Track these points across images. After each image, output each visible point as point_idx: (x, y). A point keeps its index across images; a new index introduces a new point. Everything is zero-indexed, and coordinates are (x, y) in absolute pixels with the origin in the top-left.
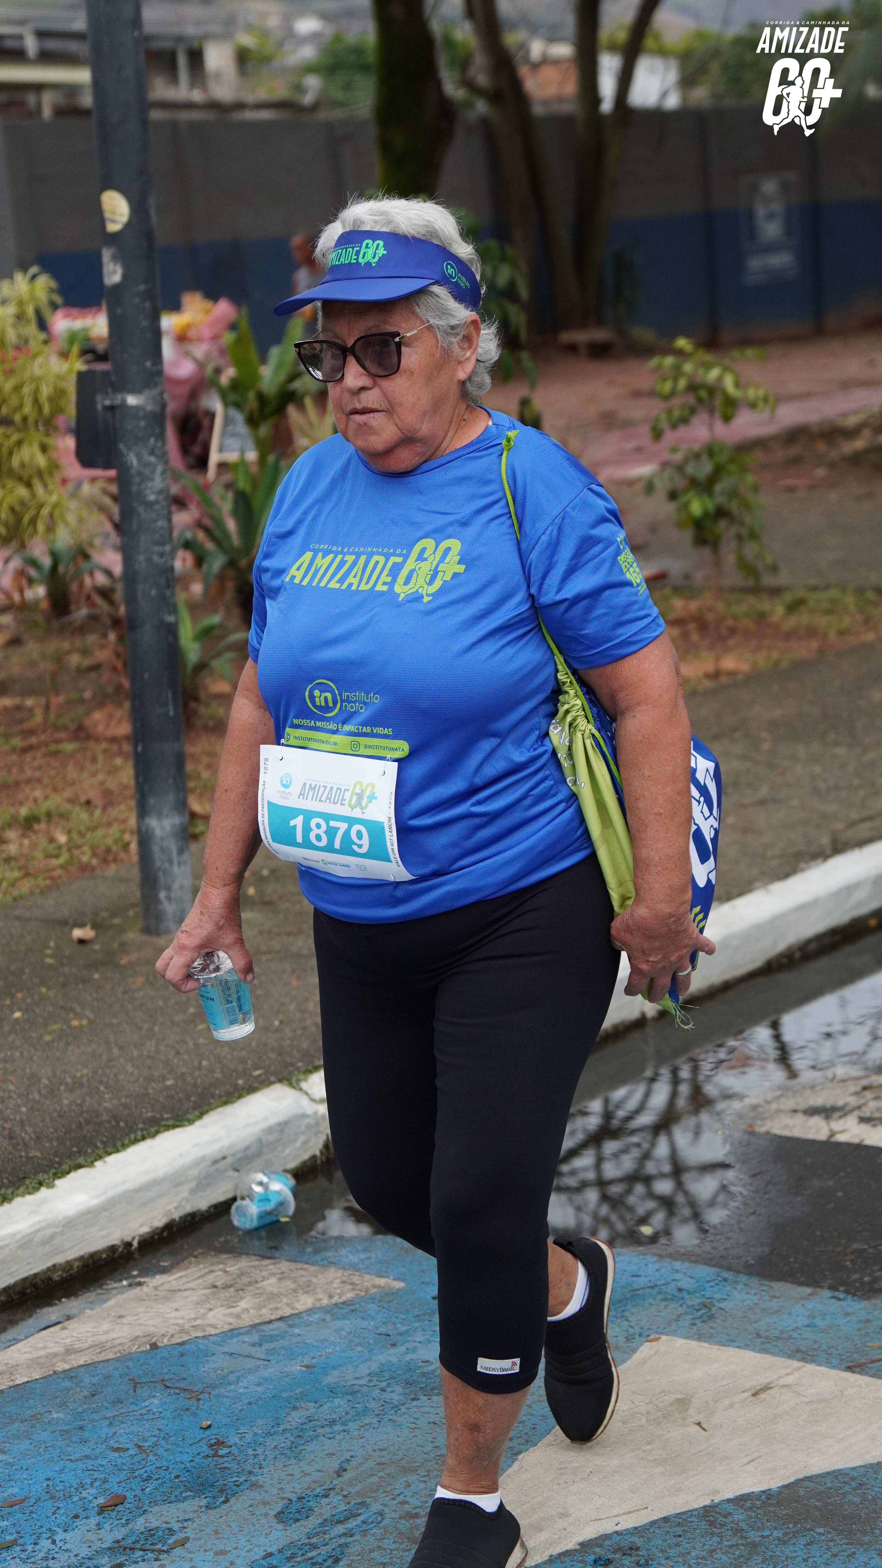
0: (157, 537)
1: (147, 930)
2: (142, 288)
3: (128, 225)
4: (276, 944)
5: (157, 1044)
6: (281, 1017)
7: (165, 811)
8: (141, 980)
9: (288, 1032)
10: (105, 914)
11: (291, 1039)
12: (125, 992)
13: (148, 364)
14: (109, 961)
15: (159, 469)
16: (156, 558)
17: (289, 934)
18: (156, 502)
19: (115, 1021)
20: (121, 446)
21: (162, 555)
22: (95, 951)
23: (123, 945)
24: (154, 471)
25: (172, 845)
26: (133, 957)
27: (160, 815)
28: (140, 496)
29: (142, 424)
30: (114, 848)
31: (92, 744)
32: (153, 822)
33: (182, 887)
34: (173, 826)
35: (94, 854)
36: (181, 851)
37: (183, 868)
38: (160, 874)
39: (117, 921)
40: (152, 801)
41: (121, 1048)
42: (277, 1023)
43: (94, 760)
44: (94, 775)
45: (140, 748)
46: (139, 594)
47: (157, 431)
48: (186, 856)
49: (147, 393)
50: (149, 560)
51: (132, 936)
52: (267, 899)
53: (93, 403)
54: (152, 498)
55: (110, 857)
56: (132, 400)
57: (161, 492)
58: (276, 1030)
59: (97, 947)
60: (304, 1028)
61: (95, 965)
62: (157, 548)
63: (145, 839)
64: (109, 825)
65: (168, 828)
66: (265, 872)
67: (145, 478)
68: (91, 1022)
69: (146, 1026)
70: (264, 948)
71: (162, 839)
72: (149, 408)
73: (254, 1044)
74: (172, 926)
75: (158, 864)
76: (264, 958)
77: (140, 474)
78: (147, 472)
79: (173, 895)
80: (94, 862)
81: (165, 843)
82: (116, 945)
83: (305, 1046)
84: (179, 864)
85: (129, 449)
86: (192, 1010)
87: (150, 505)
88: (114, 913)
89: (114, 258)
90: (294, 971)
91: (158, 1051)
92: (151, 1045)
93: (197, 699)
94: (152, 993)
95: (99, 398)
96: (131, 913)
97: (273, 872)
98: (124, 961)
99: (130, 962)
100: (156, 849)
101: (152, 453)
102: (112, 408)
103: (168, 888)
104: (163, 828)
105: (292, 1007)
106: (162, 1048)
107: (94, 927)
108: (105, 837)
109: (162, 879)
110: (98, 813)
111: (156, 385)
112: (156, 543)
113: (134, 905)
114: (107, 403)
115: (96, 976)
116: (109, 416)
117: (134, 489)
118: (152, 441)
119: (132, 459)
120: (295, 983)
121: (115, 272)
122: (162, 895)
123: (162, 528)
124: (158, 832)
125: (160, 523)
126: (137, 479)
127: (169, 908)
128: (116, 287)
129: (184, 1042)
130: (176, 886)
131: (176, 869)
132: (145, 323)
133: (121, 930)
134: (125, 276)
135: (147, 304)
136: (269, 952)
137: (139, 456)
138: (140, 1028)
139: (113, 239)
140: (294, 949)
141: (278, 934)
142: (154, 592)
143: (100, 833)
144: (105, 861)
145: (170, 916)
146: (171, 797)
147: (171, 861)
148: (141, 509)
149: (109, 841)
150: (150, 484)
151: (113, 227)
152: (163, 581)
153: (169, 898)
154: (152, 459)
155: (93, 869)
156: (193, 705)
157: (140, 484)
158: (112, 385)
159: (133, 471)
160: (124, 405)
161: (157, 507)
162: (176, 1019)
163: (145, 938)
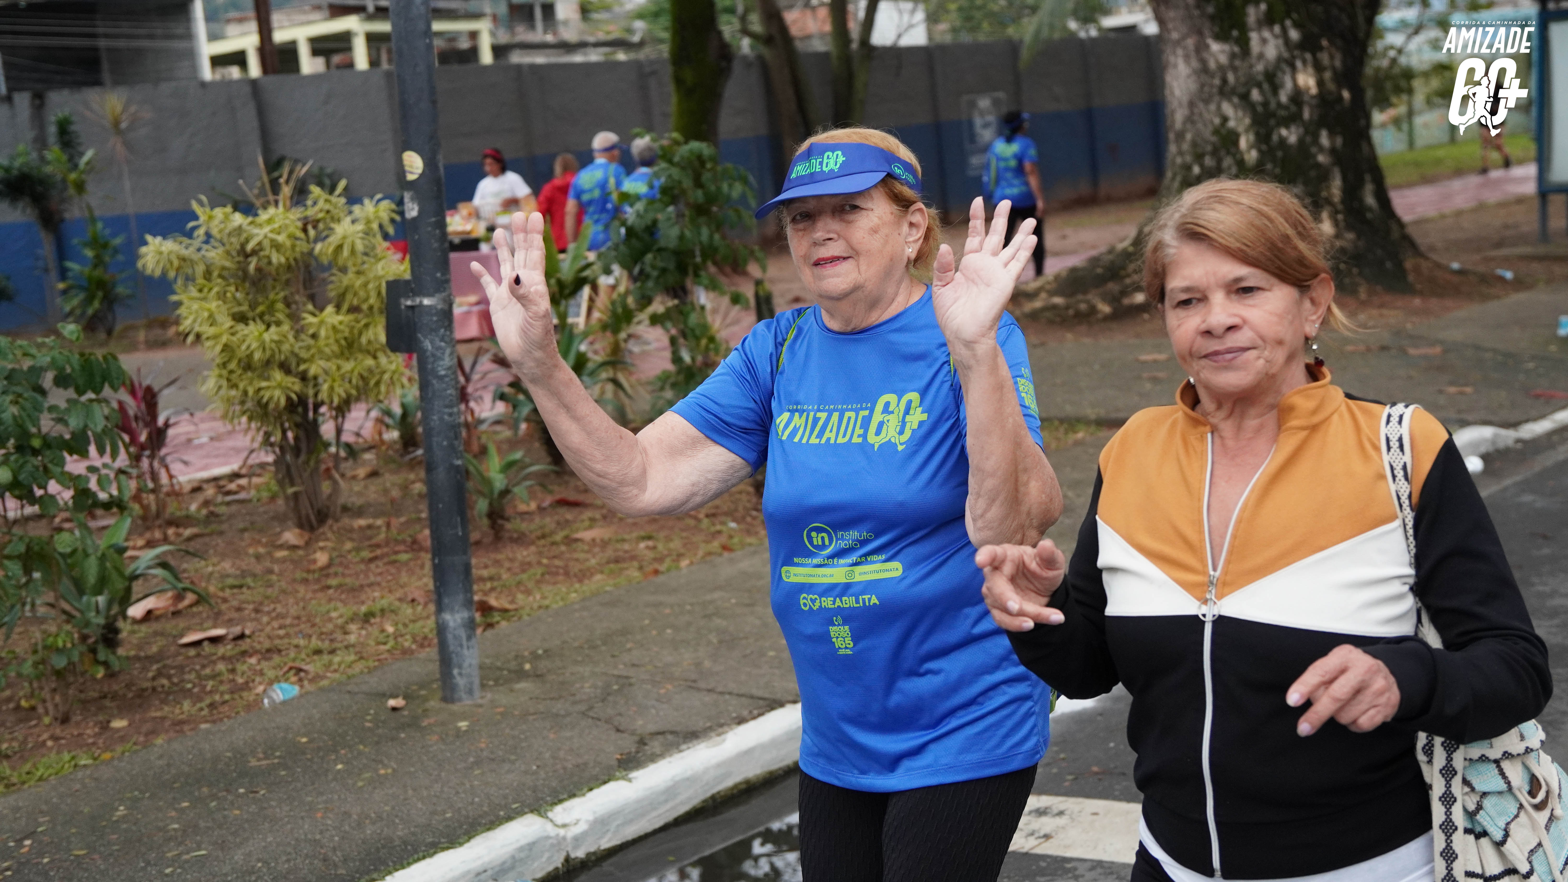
0: (447, 402)
1: (445, 699)
2: (433, 219)
3: (421, 175)
4: (541, 707)
5: (442, 787)
6: (539, 763)
7: (457, 608)
8: (435, 738)
9: (542, 774)
10: (415, 687)
11: (544, 780)
12: (423, 747)
13: (439, 275)
14: (413, 724)
15: (448, 351)
16: (446, 417)
17: (552, 699)
18: (446, 376)
19: (412, 769)
20: (419, 335)
21: (450, 415)
22: (404, 716)
23: (425, 710)
24: (443, 354)
25: (463, 633)
26: (432, 720)
27: (452, 611)
28: (434, 372)
29: (435, 318)
30: (430, 636)
31: (423, 554)
32: (447, 617)
33: (470, 665)
34: (462, 619)
35: (414, 641)
36: (469, 638)
37: (471, 651)
38: (454, 656)
39: (423, 692)
40: (446, 600)
41: (414, 790)
42: (534, 768)
43: (422, 567)
44: (420, 579)
45: (437, 561)
46: (435, 444)
47: (446, 324)
48: (473, 641)
49: (437, 295)
50: (441, 419)
51: (434, 704)
52: (539, 673)
53: (398, 304)
54: (443, 373)
55: (426, 643)
56: (426, 302)
57: (449, 368)
58: (535, 773)
59: (406, 713)
60: (555, 771)
61: (402, 727)
62: (447, 410)
63: (441, 630)
64: (428, 617)
65: (459, 621)
66: (540, 652)
67: (436, 358)
68: (394, 770)
69: (436, 773)
70: (532, 710)
71: (455, 629)
72: (439, 307)
73: (515, 784)
74: (464, 696)
75: (452, 648)
76: (531, 718)
77: (433, 355)
78: (439, 354)
79: (464, 672)
80: (414, 647)
81: (457, 632)
82: (420, 711)
83: (554, 784)
84: (468, 648)
85: (425, 337)
86: (471, 759)
87: (441, 378)
88: (422, 686)
89: (412, 199)
90: (552, 728)
91: (442, 791)
92: (437, 787)
93: (502, 517)
94: (443, 747)
95: (402, 301)
96: (435, 686)
97: (545, 651)
98: (424, 724)
99: (430, 724)
100: (450, 637)
101: (442, 340)
102: (412, 308)
103: (460, 667)
104: (455, 621)
105: (547, 755)
106: (446, 789)
107: (404, 698)
108: (423, 627)
109: (455, 660)
110: (420, 608)
111: (445, 290)
112: (447, 407)
113: (437, 680)
114: (409, 303)
115: (403, 735)
116: (410, 313)
117: (430, 366)
118: (442, 330)
119: (427, 345)
120: (552, 736)
121: (413, 209)
122: (455, 672)
123: (451, 395)
124: (451, 624)
125: (449, 392)
126: (431, 360)
127: (461, 682)
128: (414, 219)
129: (463, 784)
130: (466, 665)
131: (465, 652)
132: (436, 245)
133: (426, 699)
134: (420, 212)
135: (438, 231)
136: (535, 714)
137: (431, 343)
138: (431, 775)
139: (412, 185)
140: (554, 711)
141: (544, 699)
142: (445, 443)
143: (420, 623)
144: (422, 646)
145: (462, 687)
146: (461, 597)
147: (461, 646)
148: (434, 382)
149: (426, 630)
150: (441, 363)
151: (411, 177)
152: (452, 435)
153: (460, 674)
154: (443, 344)
155: (412, 652)
156: (500, 522)
157: (433, 363)
158: (412, 290)
159: (428, 354)
160: (421, 305)
161: (447, 379)
162: (459, 767)
163: (443, 705)
